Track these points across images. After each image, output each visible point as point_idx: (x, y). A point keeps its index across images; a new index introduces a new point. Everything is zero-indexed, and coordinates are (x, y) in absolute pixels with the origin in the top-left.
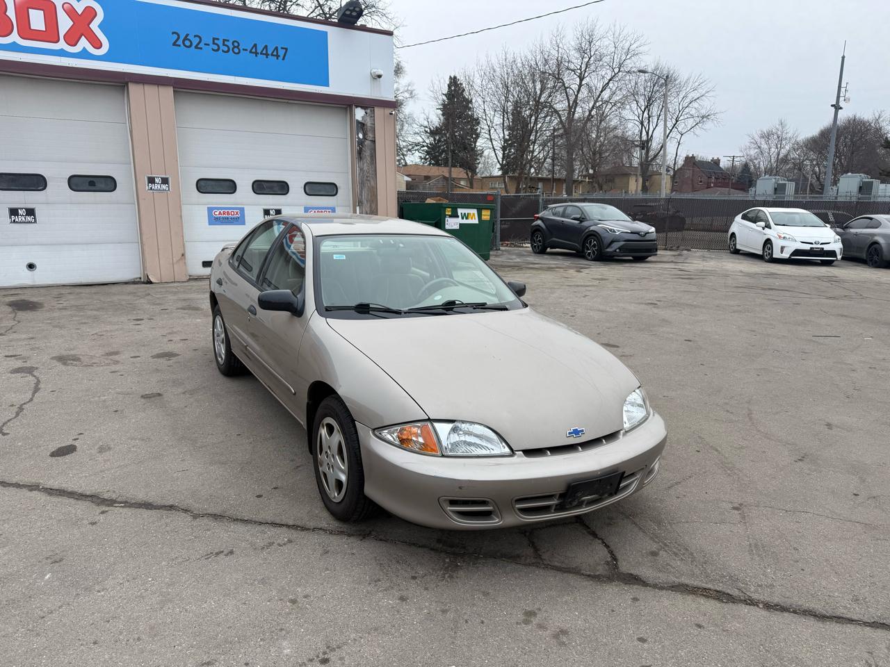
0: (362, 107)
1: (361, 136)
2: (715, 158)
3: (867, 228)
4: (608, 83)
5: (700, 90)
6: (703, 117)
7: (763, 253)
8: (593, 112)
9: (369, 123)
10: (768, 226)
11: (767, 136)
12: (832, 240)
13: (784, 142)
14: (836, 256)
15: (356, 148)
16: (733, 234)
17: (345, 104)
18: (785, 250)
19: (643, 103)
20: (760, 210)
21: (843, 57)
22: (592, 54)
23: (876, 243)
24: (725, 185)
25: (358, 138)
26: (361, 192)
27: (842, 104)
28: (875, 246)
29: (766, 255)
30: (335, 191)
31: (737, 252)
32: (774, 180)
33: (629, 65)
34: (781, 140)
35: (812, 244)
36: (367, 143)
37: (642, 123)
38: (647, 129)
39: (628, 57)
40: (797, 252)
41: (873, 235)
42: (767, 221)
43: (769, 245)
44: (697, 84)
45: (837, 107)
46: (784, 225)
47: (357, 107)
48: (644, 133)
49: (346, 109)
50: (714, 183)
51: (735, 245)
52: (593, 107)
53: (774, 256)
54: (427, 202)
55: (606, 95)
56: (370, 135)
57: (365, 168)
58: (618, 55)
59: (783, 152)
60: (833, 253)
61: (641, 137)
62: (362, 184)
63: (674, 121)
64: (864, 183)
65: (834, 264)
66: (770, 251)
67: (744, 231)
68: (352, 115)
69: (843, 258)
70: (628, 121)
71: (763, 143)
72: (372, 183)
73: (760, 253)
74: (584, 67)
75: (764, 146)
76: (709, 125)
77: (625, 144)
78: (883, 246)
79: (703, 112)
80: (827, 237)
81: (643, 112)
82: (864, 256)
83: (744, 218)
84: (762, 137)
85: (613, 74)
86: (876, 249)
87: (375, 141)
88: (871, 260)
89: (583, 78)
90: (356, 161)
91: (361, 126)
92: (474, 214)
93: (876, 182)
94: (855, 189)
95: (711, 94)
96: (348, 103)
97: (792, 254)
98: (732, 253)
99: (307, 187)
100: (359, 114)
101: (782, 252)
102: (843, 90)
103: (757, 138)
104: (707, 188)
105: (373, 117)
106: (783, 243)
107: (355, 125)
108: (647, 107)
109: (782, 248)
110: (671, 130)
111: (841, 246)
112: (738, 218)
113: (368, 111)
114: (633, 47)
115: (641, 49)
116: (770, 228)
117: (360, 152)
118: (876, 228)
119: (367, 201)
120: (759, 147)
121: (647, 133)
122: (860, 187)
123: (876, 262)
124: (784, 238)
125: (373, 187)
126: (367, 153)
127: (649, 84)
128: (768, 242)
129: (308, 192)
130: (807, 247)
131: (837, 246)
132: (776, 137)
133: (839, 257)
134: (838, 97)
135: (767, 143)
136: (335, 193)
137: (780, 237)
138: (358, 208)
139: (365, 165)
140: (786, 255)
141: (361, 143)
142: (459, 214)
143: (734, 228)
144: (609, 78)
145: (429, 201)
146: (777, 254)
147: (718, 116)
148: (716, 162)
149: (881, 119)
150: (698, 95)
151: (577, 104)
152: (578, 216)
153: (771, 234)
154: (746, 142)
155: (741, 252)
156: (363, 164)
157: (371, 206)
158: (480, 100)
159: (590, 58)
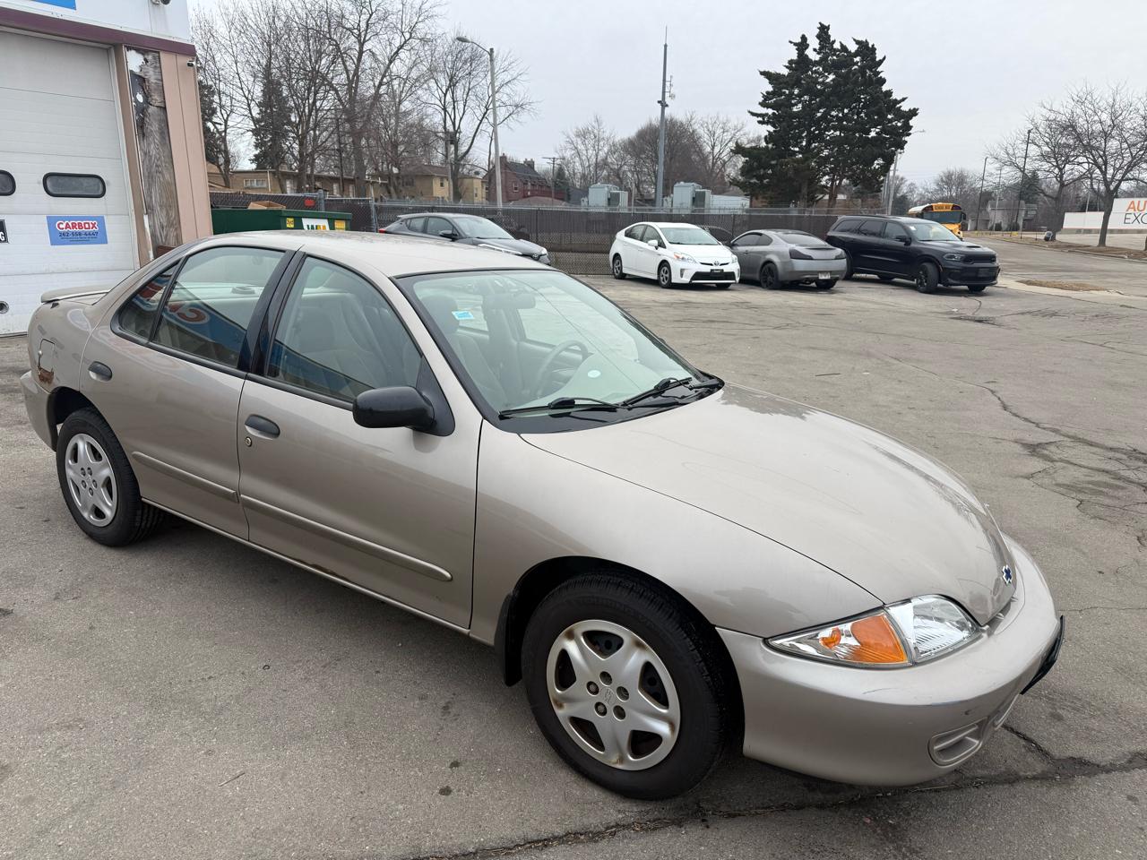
0: (138, 50)
1: (140, 98)
2: (529, 160)
3: (757, 245)
4: (397, 53)
5: (511, 72)
6: (517, 106)
7: (659, 277)
8: (383, 89)
9: (152, 76)
10: (661, 245)
11: (583, 135)
12: (729, 260)
13: (601, 143)
14: (734, 279)
15: (133, 118)
16: (617, 256)
17: (108, 43)
18: (685, 273)
19: (444, 82)
20: (647, 226)
21: (666, 46)
22: (374, 9)
23: (770, 262)
24: (544, 194)
25: (136, 101)
26: (149, 190)
27: (668, 100)
28: (769, 265)
29: (662, 279)
30: (101, 189)
31: (623, 277)
32: (606, 189)
33: (422, 30)
34: (597, 139)
35: (711, 265)
36: (151, 110)
37: (445, 109)
38: (453, 117)
39: (420, 19)
40: (698, 275)
41: (765, 253)
42: (659, 238)
43: (666, 268)
44: (506, 63)
45: (663, 104)
46: (679, 243)
47: (129, 49)
48: (449, 123)
49: (108, 51)
50: (531, 191)
51: (621, 268)
52: (381, 84)
53: (673, 281)
54: (249, 208)
55: (397, 67)
56: (156, 98)
57: (153, 152)
58: (407, 14)
59: (602, 154)
60: (731, 275)
61: (445, 127)
62: (150, 177)
63: (484, 110)
64: (697, 193)
65: (730, 288)
66: (668, 275)
67: (632, 251)
68: (121, 63)
69: (740, 280)
70: (426, 105)
71: (580, 142)
72: (167, 176)
73: (655, 277)
74: (363, 25)
75: (581, 147)
76: (524, 116)
77: (423, 137)
78: (779, 265)
79: (517, 99)
80: (723, 257)
81: (445, 95)
82: (757, 276)
83: (628, 235)
84: (578, 136)
85: (403, 40)
86: (769, 269)
87: (165, 108)
88: (766, 282)
89: (365, 41)
90: (135, 139)
91: (140, 81)
92: (324, 227)
93: (708, 192)
94: (688, 201)
95: (524, 77)
96: (112, 41)
97: (693, 278)
98: (616, 278)
99: (48, 183)
100: (134, 61)
101: (682, 275)
102: (668, 84)
103: (572, 136)
104: (524, 197)
105: (158, 68)
106: (682, 265)
107: (128, 79)
108: (450, 86)
109: (682, 271)
110: (481, 121)
111: (738, 267)
112: (621, 235)
113: (150, 57)
114: (426, 6)
115: (436, 10)
116: (665, 247)
117: (141, 125)
118: (768, 244)
119: (161, 206)
120: (576, 148)
121: (454, 124)
122: (694, 198)
123: (771, 283)
124: (683, 258)
125: (168, 183)
126: (153, 127)
127: (450, 57)
128: (664, 264)
129: (50, 189)
130: (707, 269)
131: (734, 267)
132: (592, 136)
133: (738, 279)
134: (664, 92)
135: (583, 143)
136: (100, 192)
137: (678, 257)
138: (146, 218)
139: (152, 146)
140: (686, 279)
141: (142, 110)
142: (305, 227)
143: (616, 247)
144: (398, 45)
145: (253, 206)
146: (676, 279)
147: (533, 106)
148: (530, 165)
149: (693, 121)
150: (509, 78)
151: (358, 77)
152: (450, 232)
153: (668, 253)
154: (562, 141)
155: (627, 277)
156: (149, 145)
157: (167, 214)
158: (230, 60)
159: (371, 15)
